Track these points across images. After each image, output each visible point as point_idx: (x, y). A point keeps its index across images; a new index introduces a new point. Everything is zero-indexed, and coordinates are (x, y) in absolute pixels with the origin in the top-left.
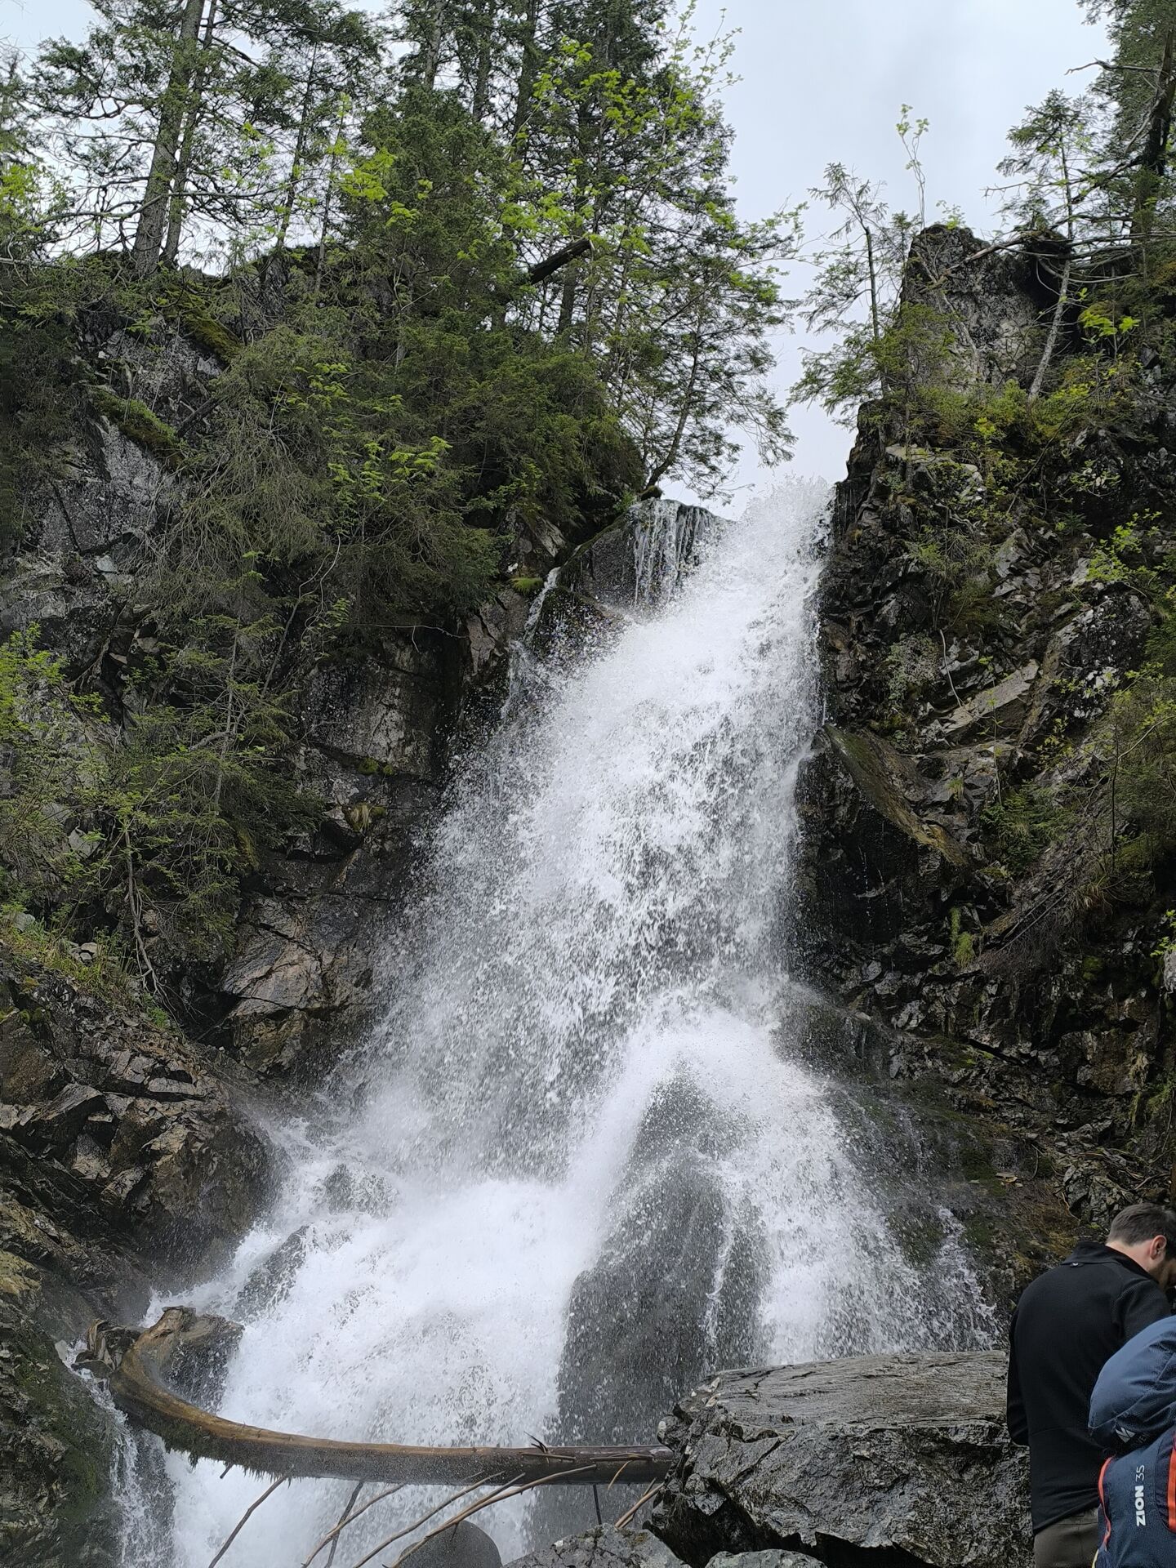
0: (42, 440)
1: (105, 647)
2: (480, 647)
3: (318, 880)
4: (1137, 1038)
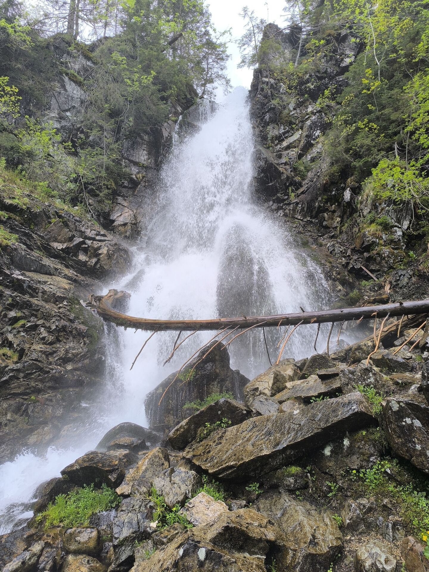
0: (48, 80)
1: (71, 136)
2: (165, 134)
3: (130, 193)
4: (336, 214)
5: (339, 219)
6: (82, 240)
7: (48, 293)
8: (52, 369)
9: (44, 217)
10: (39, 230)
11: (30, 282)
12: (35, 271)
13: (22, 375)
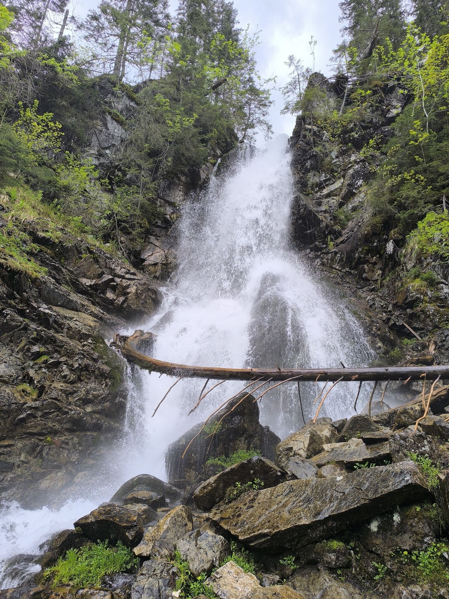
0: (91, 118)
1: (108, 174)
2: (203, 176)
3: (163, 232)
4: (377, 267)
5: (380, 272)
6: (111, 277)
7: (74, 330)
8: (71, 410)
9: (76, 251)
10: (69, 264)
11: (56, 317)
12: (61, 306)
13: (40, 413)
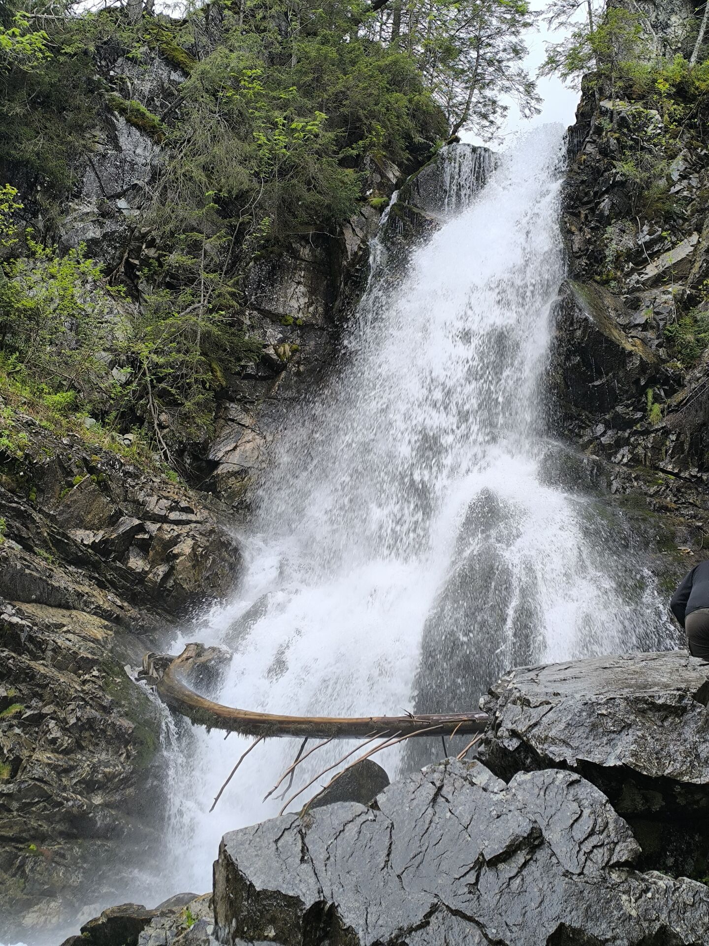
0: (79, 129)
1: (126, 255)
2: (352, 243)
3: (261, 391)
6: (137, 522)
7: (64, 652)
8: (68, 800)
9: (59, 472)
10: (46, 502)
11: (31, 629)
12: (37, 601)
13: (15, 805)
